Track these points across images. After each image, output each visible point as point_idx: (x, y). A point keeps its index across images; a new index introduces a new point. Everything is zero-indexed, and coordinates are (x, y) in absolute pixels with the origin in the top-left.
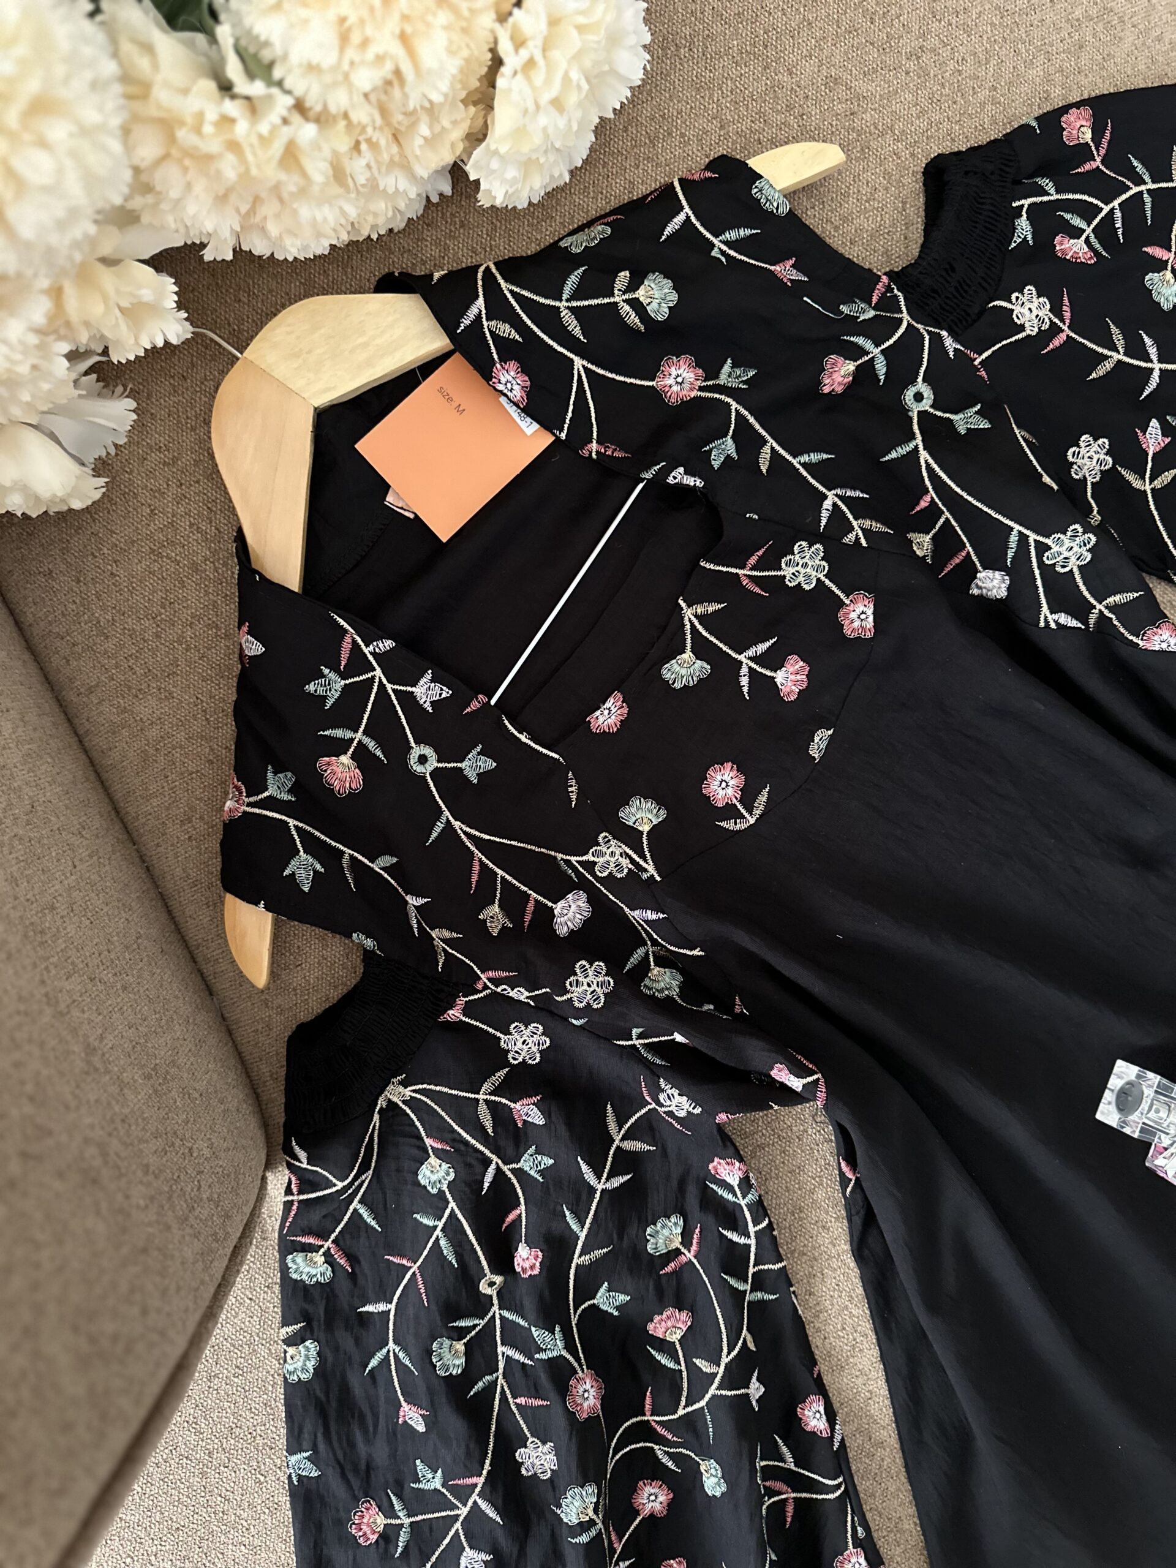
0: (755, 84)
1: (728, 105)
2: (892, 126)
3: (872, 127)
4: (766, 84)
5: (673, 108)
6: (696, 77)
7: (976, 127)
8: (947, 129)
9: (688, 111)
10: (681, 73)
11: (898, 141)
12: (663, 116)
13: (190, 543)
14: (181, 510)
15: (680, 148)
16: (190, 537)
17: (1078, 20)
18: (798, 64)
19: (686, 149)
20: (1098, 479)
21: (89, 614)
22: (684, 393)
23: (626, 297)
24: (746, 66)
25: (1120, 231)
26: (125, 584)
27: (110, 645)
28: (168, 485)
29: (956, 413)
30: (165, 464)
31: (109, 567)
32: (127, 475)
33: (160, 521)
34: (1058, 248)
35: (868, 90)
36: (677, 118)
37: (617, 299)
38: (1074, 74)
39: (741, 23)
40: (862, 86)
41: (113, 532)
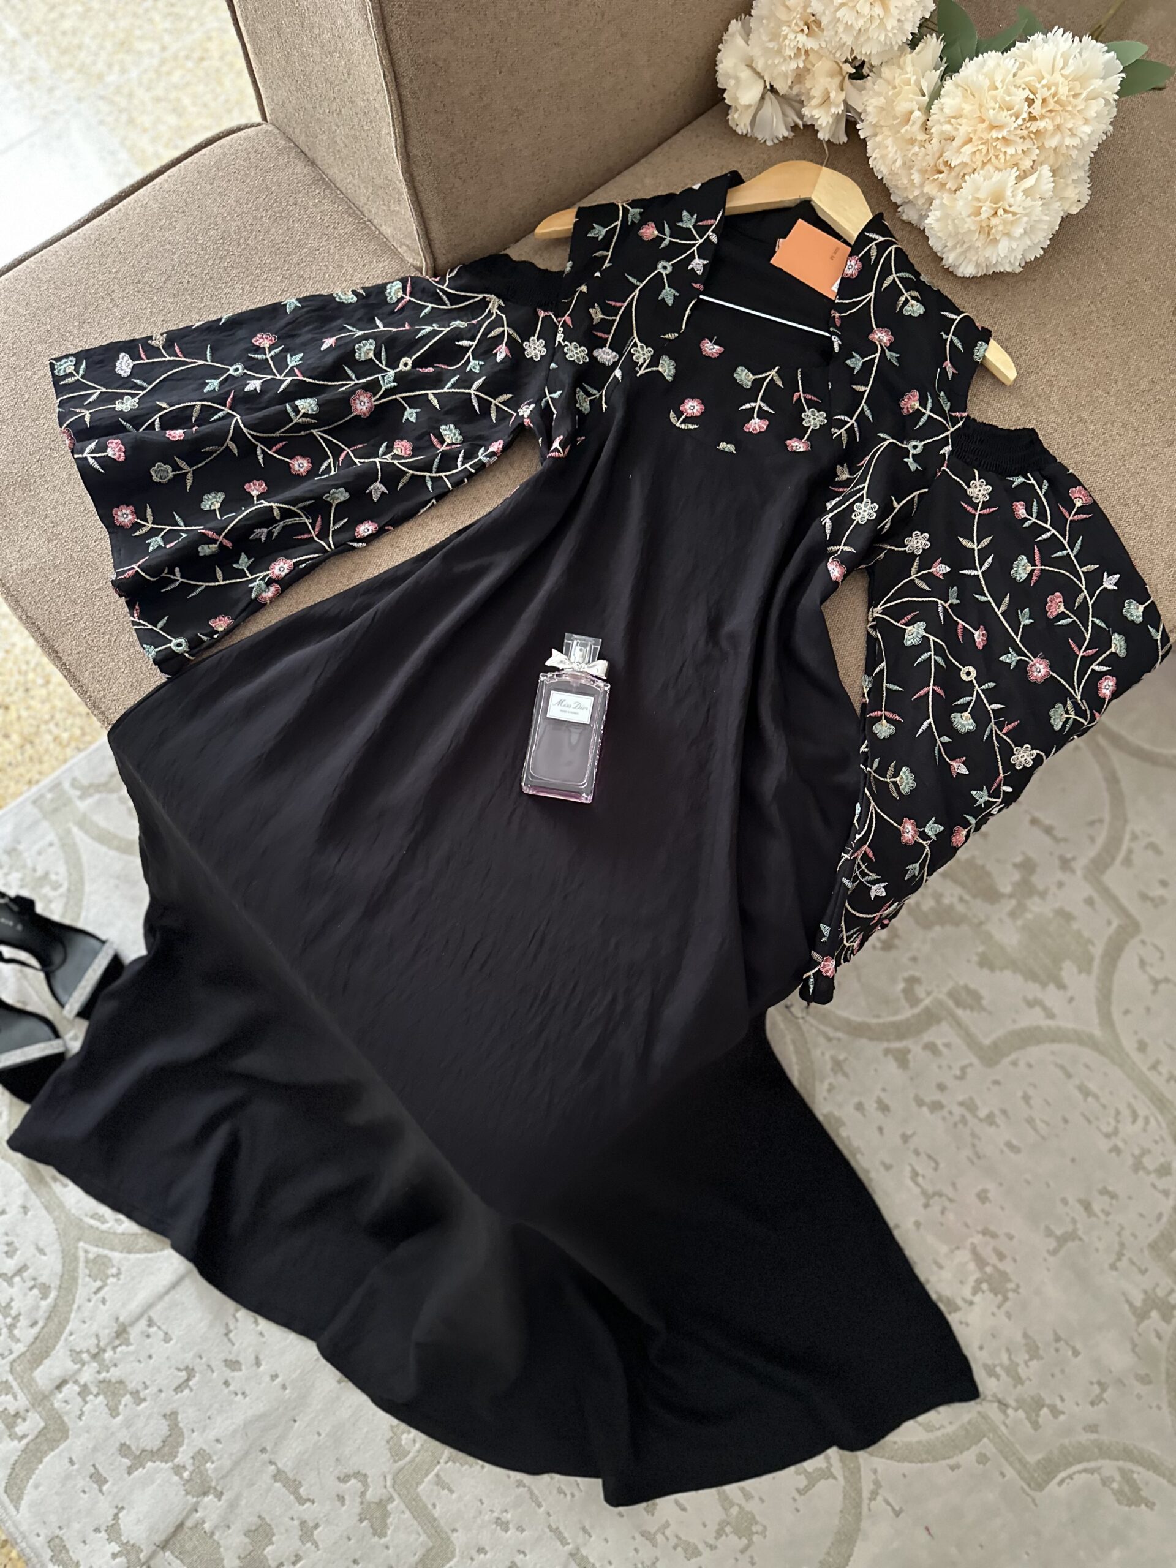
20: (908, 551)
22: (876, 340)
23: (908, 297)
29: (913, 461)
34: (1016, 501)
37: (906, 294)
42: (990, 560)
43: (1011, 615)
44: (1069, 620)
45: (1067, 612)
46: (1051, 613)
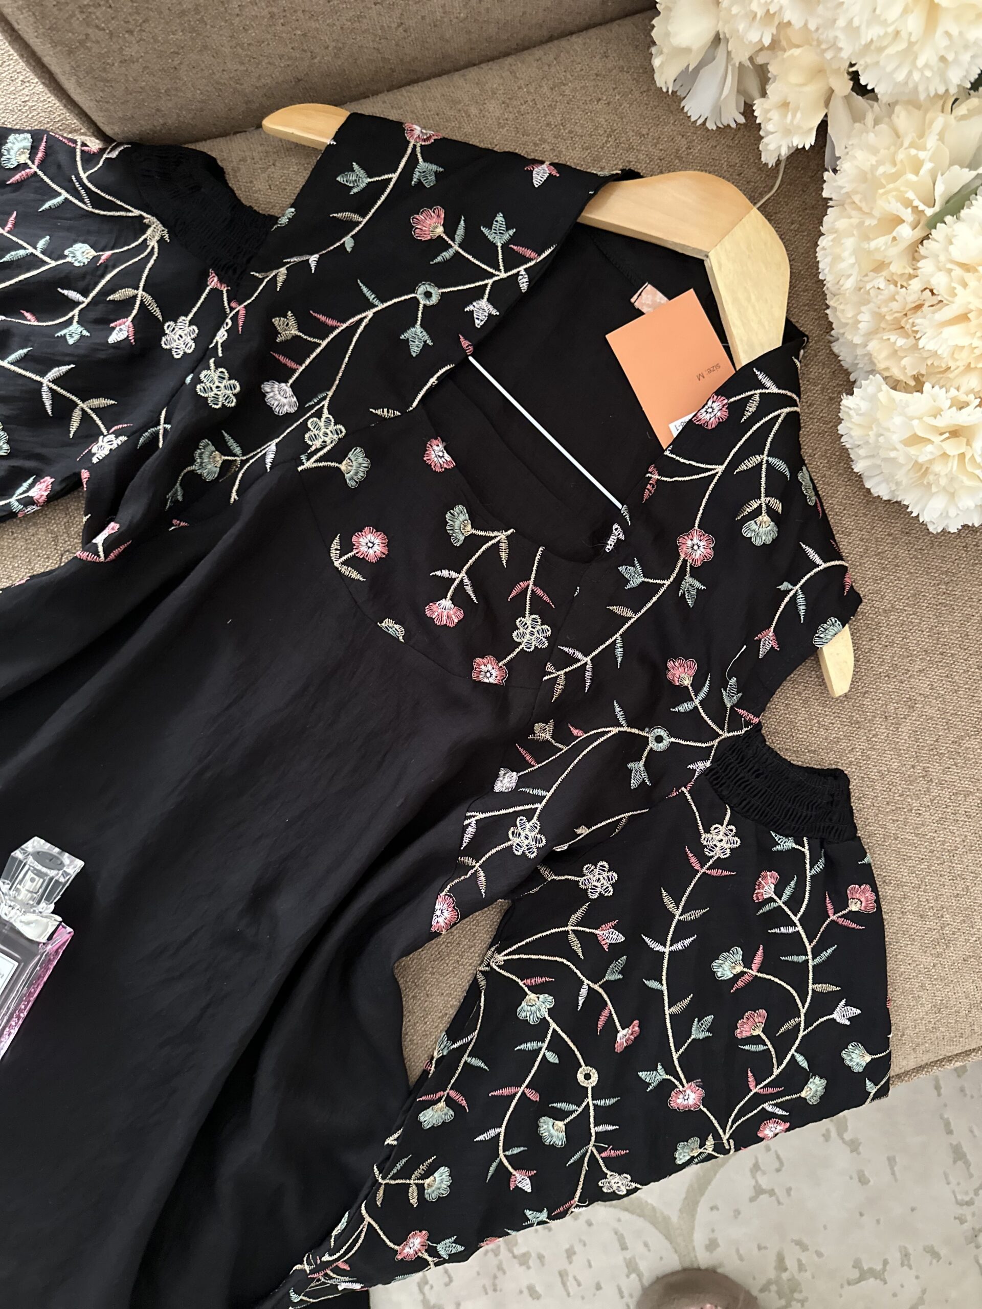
0: (915, 642)
1: (901, 618)
2: (874, 749)
3: (874, 732)
4: (914, 650)
5: (903, 574)
6: (924, 596)
7: (868, 819)
8: (867, 795)
9: (899, 585)
10: (928, 584)
11: (862, 753)
12: (897, 565)
13: (616, 158)
14: (641, 157)
15: (872, 576)
16: (620, 159)
17: (942, 917)
18: (927, 677)
19: (871, 580)
20: (582, 886)
21: (571, 79)
22: (685, 549)
23: (764, 506)
24: (929, 636)
25: (777, 931)
26: (591, 107)
27: (545, 89)
28: (661, 150)
29: (644, 766)
30: (678, 150)
31: (605, 98)
32: (672, 122)
33: (635, 140)
34: (768, 873)
35: (903, 732)
36: (895, 576)
37: (763, 499)
38: (902, 908)
39: (961, 636)
40: (905, 729)
41: (631, 104)
42: (688, 941)
43: (682, 1024)
44: (761, 1048)
45: (764, 1037)
46: (741, 1032)
